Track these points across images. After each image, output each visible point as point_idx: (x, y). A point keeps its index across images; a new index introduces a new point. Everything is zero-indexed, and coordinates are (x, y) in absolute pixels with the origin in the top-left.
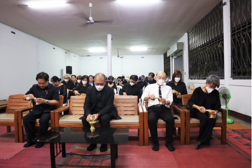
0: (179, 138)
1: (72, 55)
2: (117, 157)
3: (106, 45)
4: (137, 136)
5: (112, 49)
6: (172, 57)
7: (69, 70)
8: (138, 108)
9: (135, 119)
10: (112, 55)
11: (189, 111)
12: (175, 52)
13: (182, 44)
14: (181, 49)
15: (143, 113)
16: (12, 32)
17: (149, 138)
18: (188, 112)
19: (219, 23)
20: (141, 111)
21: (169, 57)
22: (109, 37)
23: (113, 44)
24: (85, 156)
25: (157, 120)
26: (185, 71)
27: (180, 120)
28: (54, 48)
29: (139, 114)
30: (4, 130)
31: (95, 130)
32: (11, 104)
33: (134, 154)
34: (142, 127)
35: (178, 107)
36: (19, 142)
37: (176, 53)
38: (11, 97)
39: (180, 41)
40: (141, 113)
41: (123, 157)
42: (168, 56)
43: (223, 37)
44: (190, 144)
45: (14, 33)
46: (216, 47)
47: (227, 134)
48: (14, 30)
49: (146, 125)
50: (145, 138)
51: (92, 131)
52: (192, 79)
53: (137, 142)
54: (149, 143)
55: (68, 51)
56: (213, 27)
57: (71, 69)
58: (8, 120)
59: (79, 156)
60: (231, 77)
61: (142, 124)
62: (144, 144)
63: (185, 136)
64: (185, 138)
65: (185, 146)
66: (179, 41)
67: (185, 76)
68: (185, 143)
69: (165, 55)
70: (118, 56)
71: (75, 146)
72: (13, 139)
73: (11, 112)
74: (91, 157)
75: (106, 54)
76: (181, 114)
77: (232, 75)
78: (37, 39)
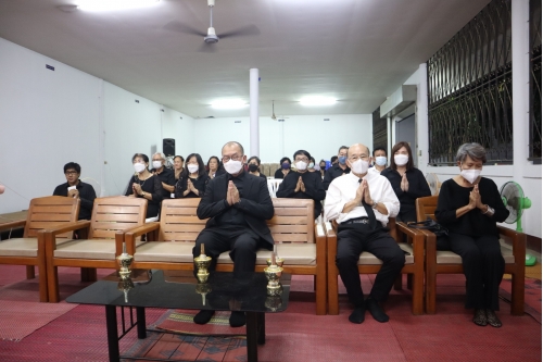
0: (409, 298)
1: (176, 115)
2: (262, 340)
3: (246, 92)
4: (312, 290)
5: (261, 102)
6: (391, 118)
7: (169, 147)
8: (314, 226)
9: (308, 253)
10: (260, 114)
11: (434, 235)
12: (397, 107)
13: (415, 88)
14: (411, 99)
15: (326, 239)
16: (48, 67)
17: (339, 295)
18: (430, 237)
19: (500, 38)
20: (320, 233)
21: (385, 119)
22: (254, 74)
23: (261, 91)
24: (189, 338)
25: (359, 255)
26: (420, 148)
27: (412, 256)
28: (137, 101)
29: (315, 240)
30: (20, 275)
31: (209, 277)
32: (34, 217)
33: (305, 335)
34: (324, 272)
35: (409, 226)
36: (48, 301)
37: (400, 109)
38: (35, 203)
39: (409, 82)
40: (321, 238)
41: (279, 341)
42: (382, 115)
43: (510, 69)
44: (435, 313)
45: (52, 69)
46: (494, 91)
47: (526, 290)
48: (52, 63)
49: (332, 267)
50: (330, 296)
51: (201, 279)
52: (435, 166)
53: (311, 304)
54: (339, 308)
55: (166, 108)
56: (485, 48)
57: (174, 144)
58: (23, 252)
59: (176, 338)
60: (529, 160)
61: (323, 265)
62: (327, 312)
63: (425, 294)
64: (425, 299)
65: (424, 316)
66: (407, 83)
67: (420, 158)
68: (425, 311)
69: (376, 114)
70: (274, 117)
71: (169, 314)
72: (36, 295)
73: (34, 234)
74: (203, 340)
75: (246, 113)
76: (415, 241)
77: (530, 155)
78: (101, 81)
